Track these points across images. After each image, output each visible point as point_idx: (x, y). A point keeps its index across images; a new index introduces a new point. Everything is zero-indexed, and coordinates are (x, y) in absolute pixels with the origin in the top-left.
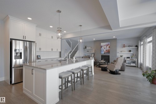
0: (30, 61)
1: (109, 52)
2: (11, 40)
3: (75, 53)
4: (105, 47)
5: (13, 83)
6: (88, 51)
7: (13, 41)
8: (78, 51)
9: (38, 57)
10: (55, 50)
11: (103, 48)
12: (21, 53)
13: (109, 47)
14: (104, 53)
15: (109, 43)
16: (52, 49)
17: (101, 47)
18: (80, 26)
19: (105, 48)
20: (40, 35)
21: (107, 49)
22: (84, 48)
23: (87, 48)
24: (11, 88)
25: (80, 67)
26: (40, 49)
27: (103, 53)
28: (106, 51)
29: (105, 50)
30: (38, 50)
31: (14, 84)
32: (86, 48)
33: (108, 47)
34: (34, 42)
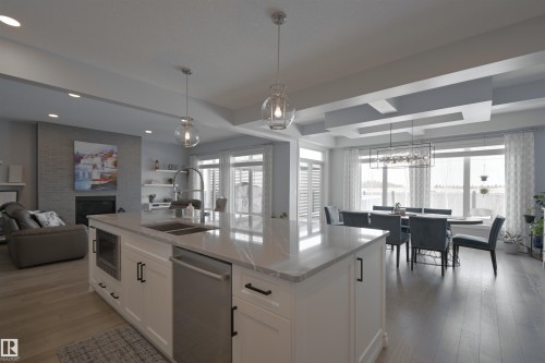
1: (112, 182)
4: (97, 160)
11: (83, 165)
13: (115, 164)
14: (94, 187)
15: (115, 148)
17: (77, 159)
19: (95, 166)
21: (106, 170)
27: (87, 186)
28: (102, 177)
29: (96, 175)
33: (110, 162)
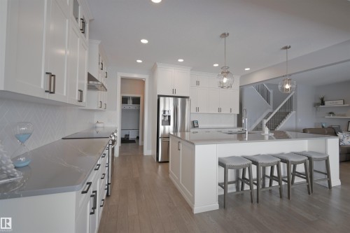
0: (183, 130)
2: (159, 96)
3: (284, 118)
5: (160, 160)
6: (331, 113)
7: (162, 99)
8: (293, 112)
9: (194, 125)
10: (225, 111)
12: (169, 117)
16: (220, 110)
18: (286, 48)
20: (198, 83)
22: (316, 105)
23: (326, 103)
24: (158, 167)
25: (282, 154)
26: (197, 109)
30: (193, 111)
31: (160, 162)
32: (323, 103)
34: (188, 97)
